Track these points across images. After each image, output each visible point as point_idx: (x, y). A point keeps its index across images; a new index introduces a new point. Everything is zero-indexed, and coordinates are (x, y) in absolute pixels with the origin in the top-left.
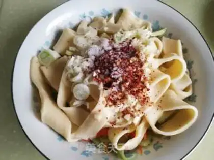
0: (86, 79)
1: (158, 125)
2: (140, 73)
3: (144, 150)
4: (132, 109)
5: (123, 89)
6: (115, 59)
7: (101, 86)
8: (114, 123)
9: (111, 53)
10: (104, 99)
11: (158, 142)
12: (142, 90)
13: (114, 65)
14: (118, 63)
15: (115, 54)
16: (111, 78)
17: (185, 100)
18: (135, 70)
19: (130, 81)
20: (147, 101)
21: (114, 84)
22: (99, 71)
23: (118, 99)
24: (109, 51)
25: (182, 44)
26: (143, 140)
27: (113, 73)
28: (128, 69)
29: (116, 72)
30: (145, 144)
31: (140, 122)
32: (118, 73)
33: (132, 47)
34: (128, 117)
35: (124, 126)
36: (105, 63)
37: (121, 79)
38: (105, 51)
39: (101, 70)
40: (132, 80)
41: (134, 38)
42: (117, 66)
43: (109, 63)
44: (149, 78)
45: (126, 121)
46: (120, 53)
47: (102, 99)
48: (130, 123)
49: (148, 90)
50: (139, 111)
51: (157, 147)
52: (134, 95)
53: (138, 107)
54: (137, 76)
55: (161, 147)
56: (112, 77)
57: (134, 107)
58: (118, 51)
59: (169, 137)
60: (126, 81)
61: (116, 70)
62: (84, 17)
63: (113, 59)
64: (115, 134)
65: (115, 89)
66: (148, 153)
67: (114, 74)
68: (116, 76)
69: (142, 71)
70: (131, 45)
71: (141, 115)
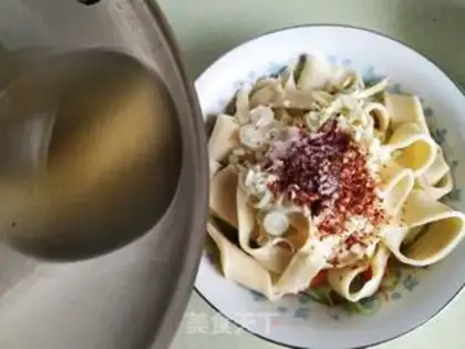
0: (279, 202)
1: (404, 248)
2: (363, 175)
3: (390, 294)
4: (361, 235)
5: (343, 209)
6: (319, 160)
7: (307, 211)
8: (335, 262)
9: (308, 150)
10: (316, 229)
11: (409, 277)
12: (371, 202)
13: (320, 172)
14: (326, 169)
15: (316, 151)
16: (320, 195)
17: (442, 200)
18: (354, 172)
19: (349, 194)
20: (382, 217)
21: (327, 203)
22: (297, 187)
23: (337, 224)
24: (304, 147)
25: (422, 101)
26: (385, 276)
27: (321, 187)
28: (343, 175)
29: (326, 185)
30: (389, 283)
31: (376, 250)
32: (329, 186)
33: (340, 132)
34: (356, 248)
35: (351, 262)
36: (302, 170)
37: (336, 196)
38: (298, 149)
39: (298, 184)
40: (353, 192)
41: (338, 115)
42: (325, 173)
43: (309, 168)
44: (378, 180)
45: (353, 255)
46: (323, 148)
47: (313, 230)
48: (361, 256)
49: (381, 201)
50: (371, 234)
51: (411, 284)
52: (359, 213)
53: (369, 228)
54: (359, 182)
55: (417, 283)
56: (323, 193)
57: (362, 230)
58: (319, 145)
59: (426, 267)
60: (345, 196)
61: (326, 181)
62: (241, 84)
63: (314, 161)
64: (341, 278)
65: (329, 212)
66: (397, 296)
67: (324, 189)
68: (328, 192)
69: (365, 171)
70: (337, 130)
71: (376, 241)
